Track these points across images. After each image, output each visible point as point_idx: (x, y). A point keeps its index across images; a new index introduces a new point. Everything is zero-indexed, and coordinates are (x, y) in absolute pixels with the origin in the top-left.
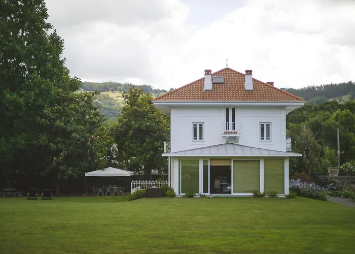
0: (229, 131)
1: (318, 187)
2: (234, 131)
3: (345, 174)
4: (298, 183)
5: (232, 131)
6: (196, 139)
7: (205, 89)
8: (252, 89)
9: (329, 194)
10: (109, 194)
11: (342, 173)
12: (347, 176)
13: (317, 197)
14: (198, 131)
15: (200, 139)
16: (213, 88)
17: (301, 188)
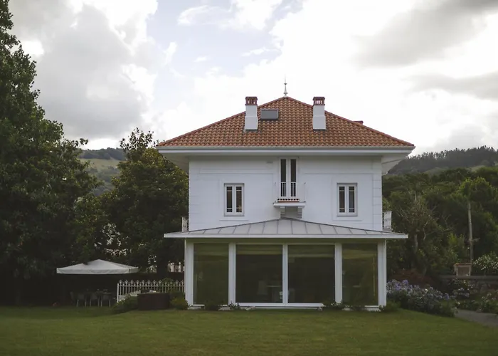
0: (285, 198)
1: (438, 294)
2: (293, 198)
3: (481, 273)
4: (404, 287)
5: (291, 198)
6: (231, 211)
7: (246, 128)
8: (325, 128)
9: (456, 305)
10: (95, 303)
11: (476, 271)
12: (485, 277)
13: (436, 311)
14: (234, 198)
15: (238, 211)
16: (260, 127)
17: (409, 294)
